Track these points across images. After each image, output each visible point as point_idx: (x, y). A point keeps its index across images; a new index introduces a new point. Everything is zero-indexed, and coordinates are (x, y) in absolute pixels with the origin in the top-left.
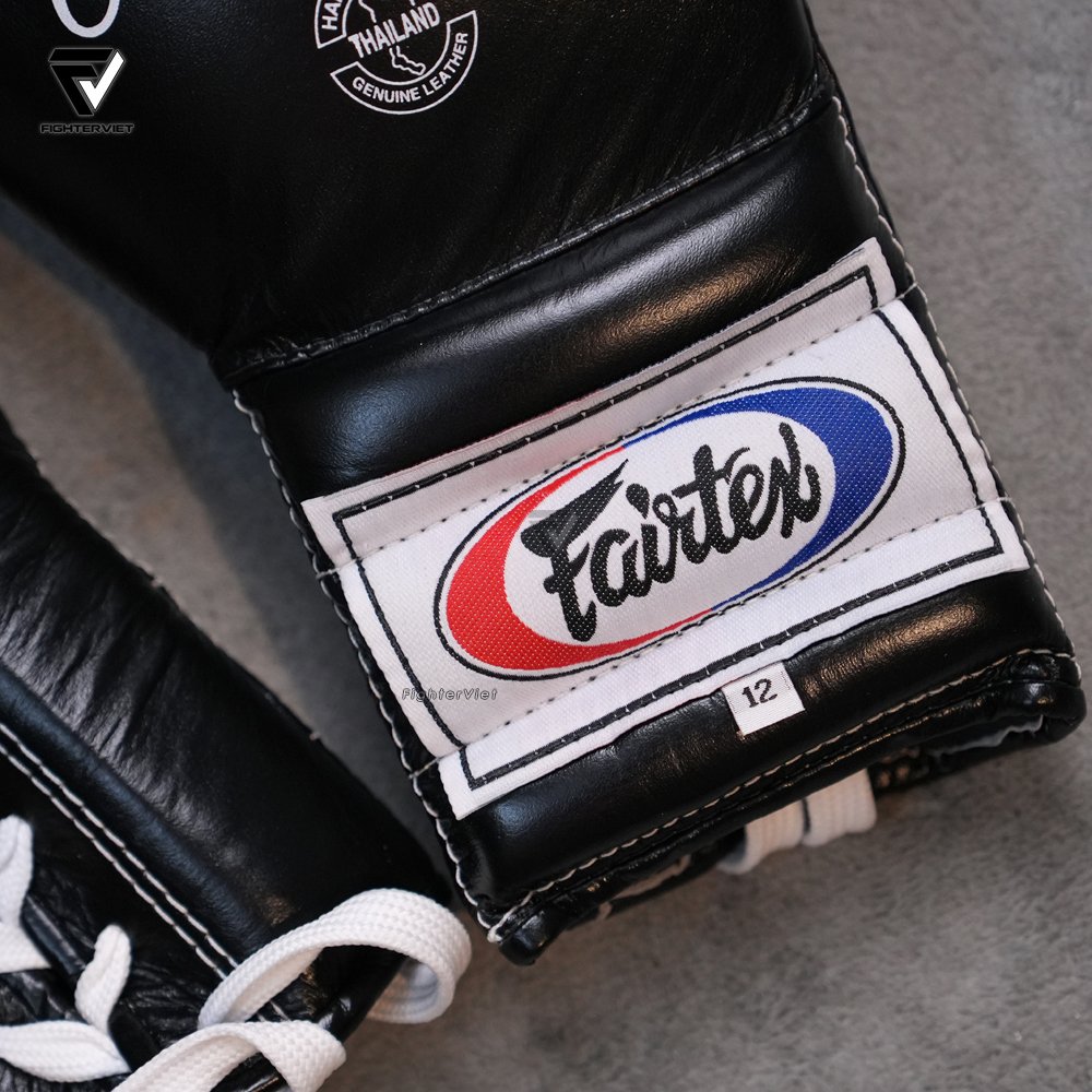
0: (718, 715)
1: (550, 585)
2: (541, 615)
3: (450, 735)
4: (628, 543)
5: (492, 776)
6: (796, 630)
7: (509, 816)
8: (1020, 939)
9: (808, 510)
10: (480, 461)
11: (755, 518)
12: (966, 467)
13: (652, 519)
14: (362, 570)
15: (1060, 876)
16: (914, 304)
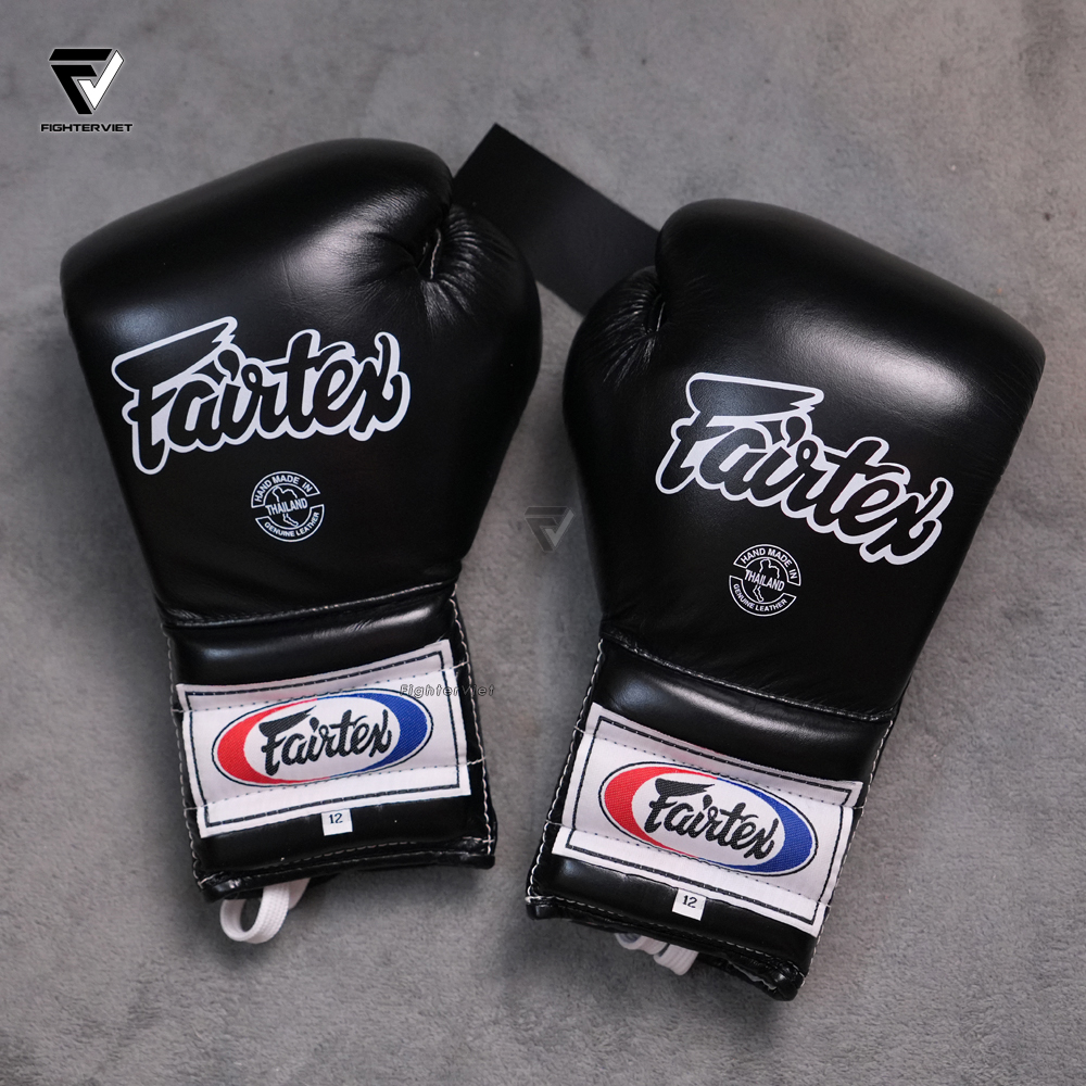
0: (671, 896)
1: (652, 804)
2: (640, 811)
3: (574, 822)
4: (691, 813)
5: (576, 849)
6: (720, 891)
7: (568, 868)
8: (718, 1072)
9: (760, 855)
10: (665, 742)
11: (740, 842)
12: (825, 886)
13: (705, 813)
14: (593, 741)
15: (749, 1056)
16: (857, 813)
